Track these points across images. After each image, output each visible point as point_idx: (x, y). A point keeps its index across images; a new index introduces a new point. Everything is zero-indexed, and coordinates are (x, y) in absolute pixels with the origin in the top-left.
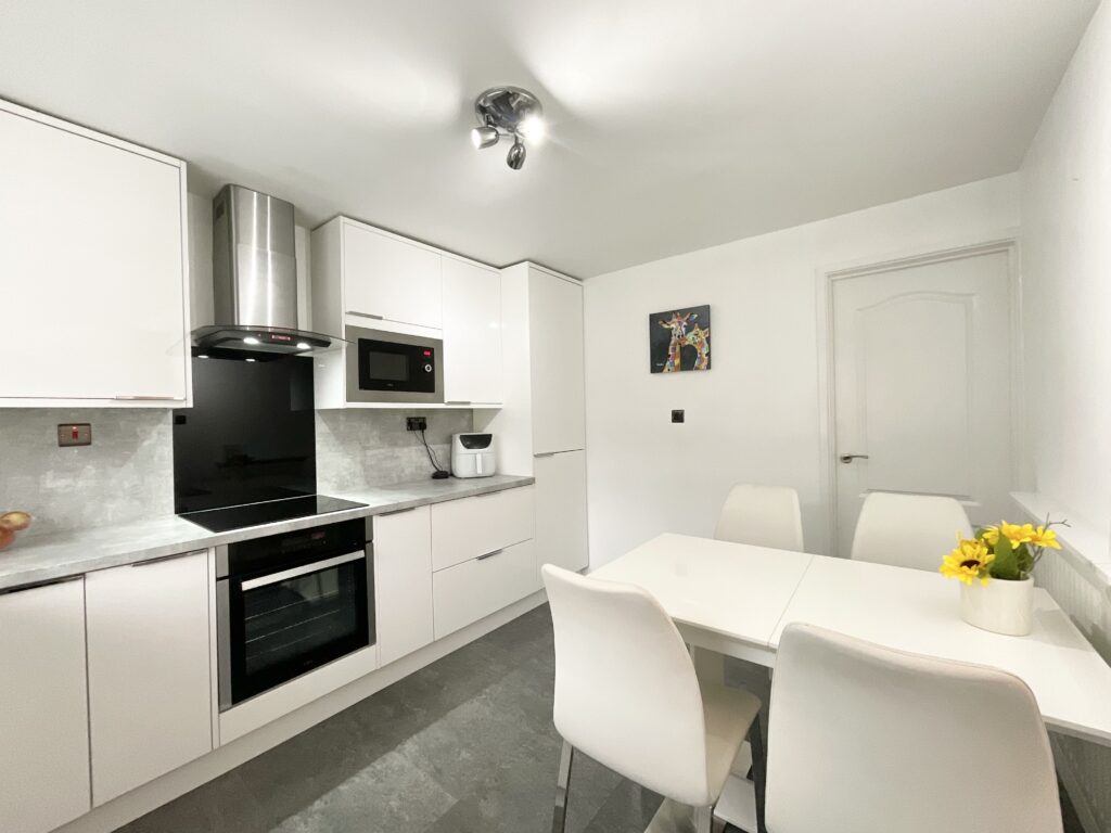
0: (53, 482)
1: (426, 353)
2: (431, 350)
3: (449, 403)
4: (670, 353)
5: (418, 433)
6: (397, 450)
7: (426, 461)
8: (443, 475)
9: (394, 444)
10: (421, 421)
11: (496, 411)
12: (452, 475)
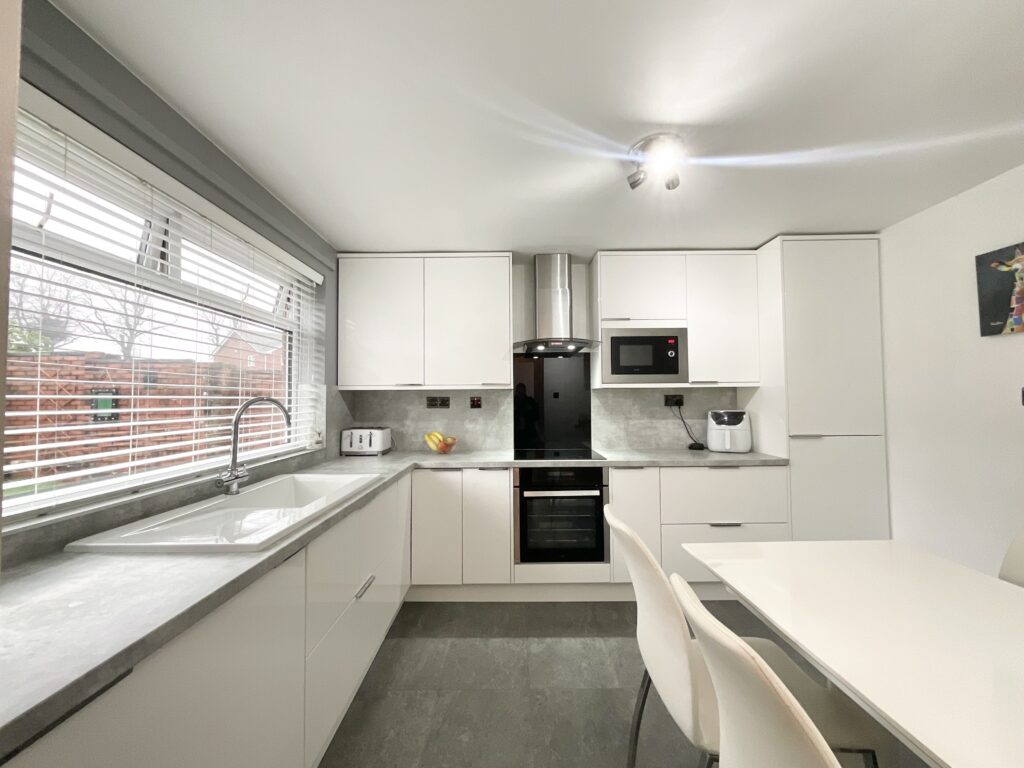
0: (469, 426)
1: (670, 341)
2: (676, 338)
3: (693, 382)
4: (1014, 305)
5: (675, 408)
6: (654, 421)
7: (684, 434)
8: (698, 447)
9: (652, 416)
10: (678, 398)
11: (755, 389)
12: (707, 448)
